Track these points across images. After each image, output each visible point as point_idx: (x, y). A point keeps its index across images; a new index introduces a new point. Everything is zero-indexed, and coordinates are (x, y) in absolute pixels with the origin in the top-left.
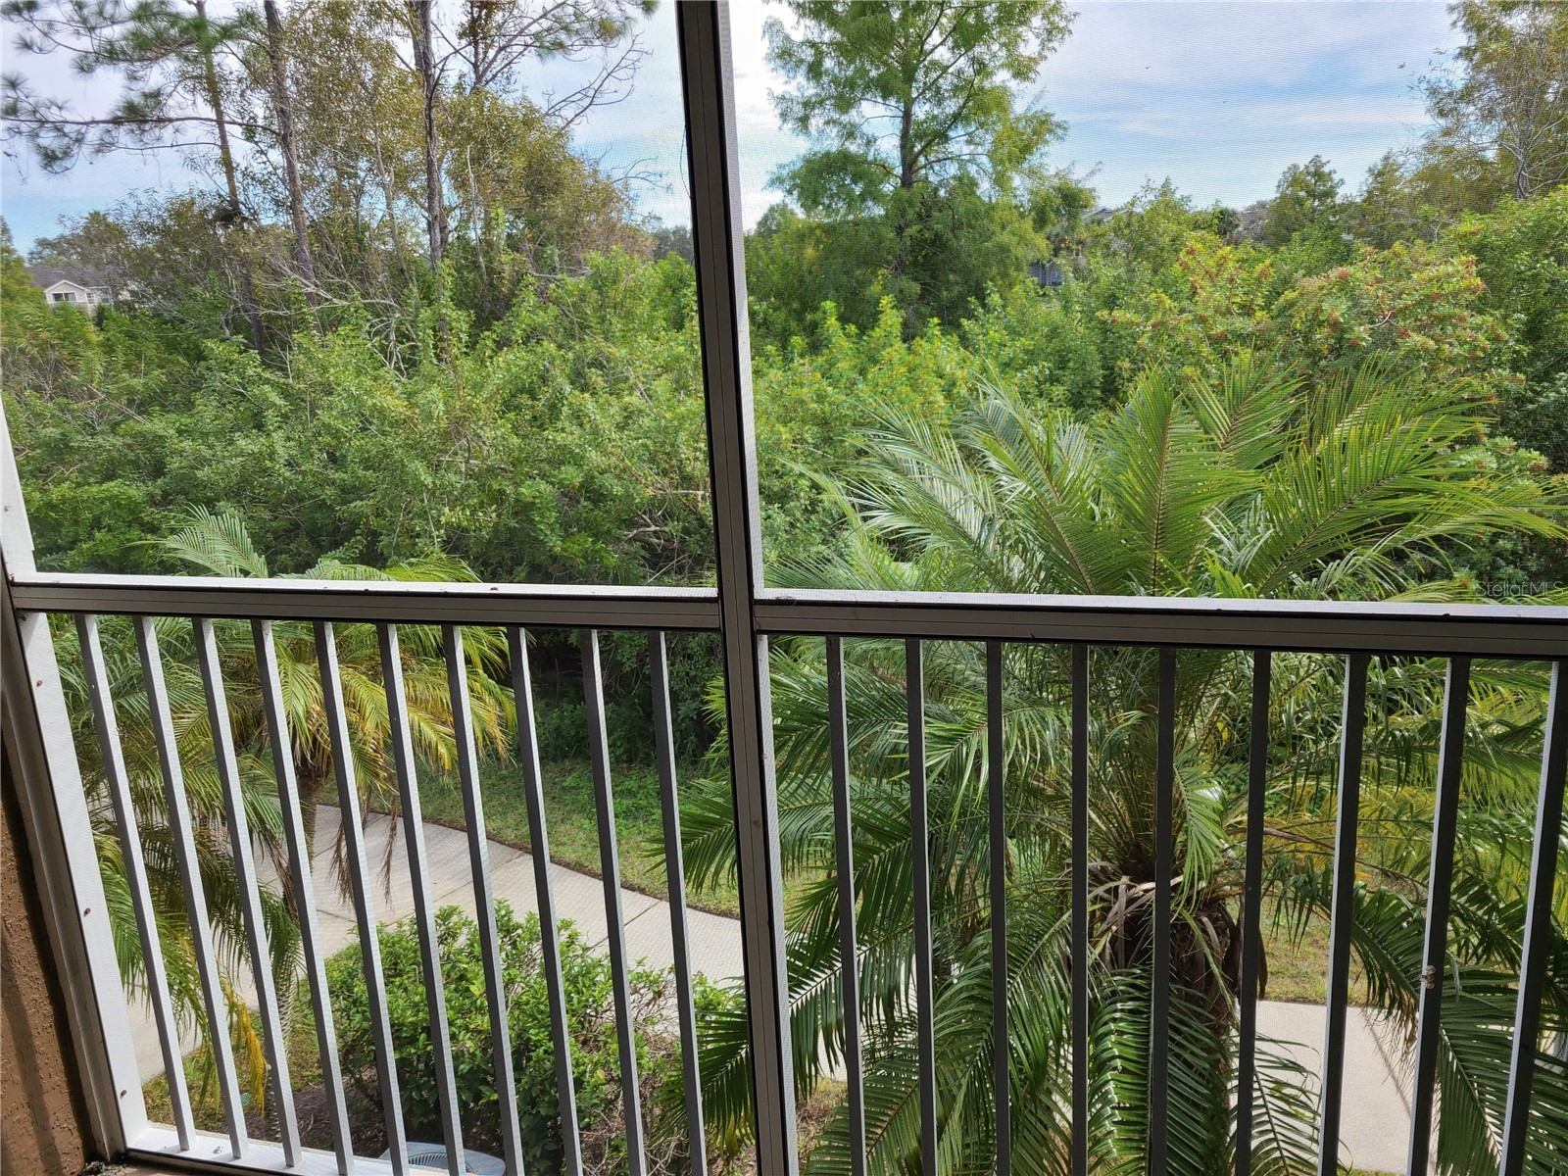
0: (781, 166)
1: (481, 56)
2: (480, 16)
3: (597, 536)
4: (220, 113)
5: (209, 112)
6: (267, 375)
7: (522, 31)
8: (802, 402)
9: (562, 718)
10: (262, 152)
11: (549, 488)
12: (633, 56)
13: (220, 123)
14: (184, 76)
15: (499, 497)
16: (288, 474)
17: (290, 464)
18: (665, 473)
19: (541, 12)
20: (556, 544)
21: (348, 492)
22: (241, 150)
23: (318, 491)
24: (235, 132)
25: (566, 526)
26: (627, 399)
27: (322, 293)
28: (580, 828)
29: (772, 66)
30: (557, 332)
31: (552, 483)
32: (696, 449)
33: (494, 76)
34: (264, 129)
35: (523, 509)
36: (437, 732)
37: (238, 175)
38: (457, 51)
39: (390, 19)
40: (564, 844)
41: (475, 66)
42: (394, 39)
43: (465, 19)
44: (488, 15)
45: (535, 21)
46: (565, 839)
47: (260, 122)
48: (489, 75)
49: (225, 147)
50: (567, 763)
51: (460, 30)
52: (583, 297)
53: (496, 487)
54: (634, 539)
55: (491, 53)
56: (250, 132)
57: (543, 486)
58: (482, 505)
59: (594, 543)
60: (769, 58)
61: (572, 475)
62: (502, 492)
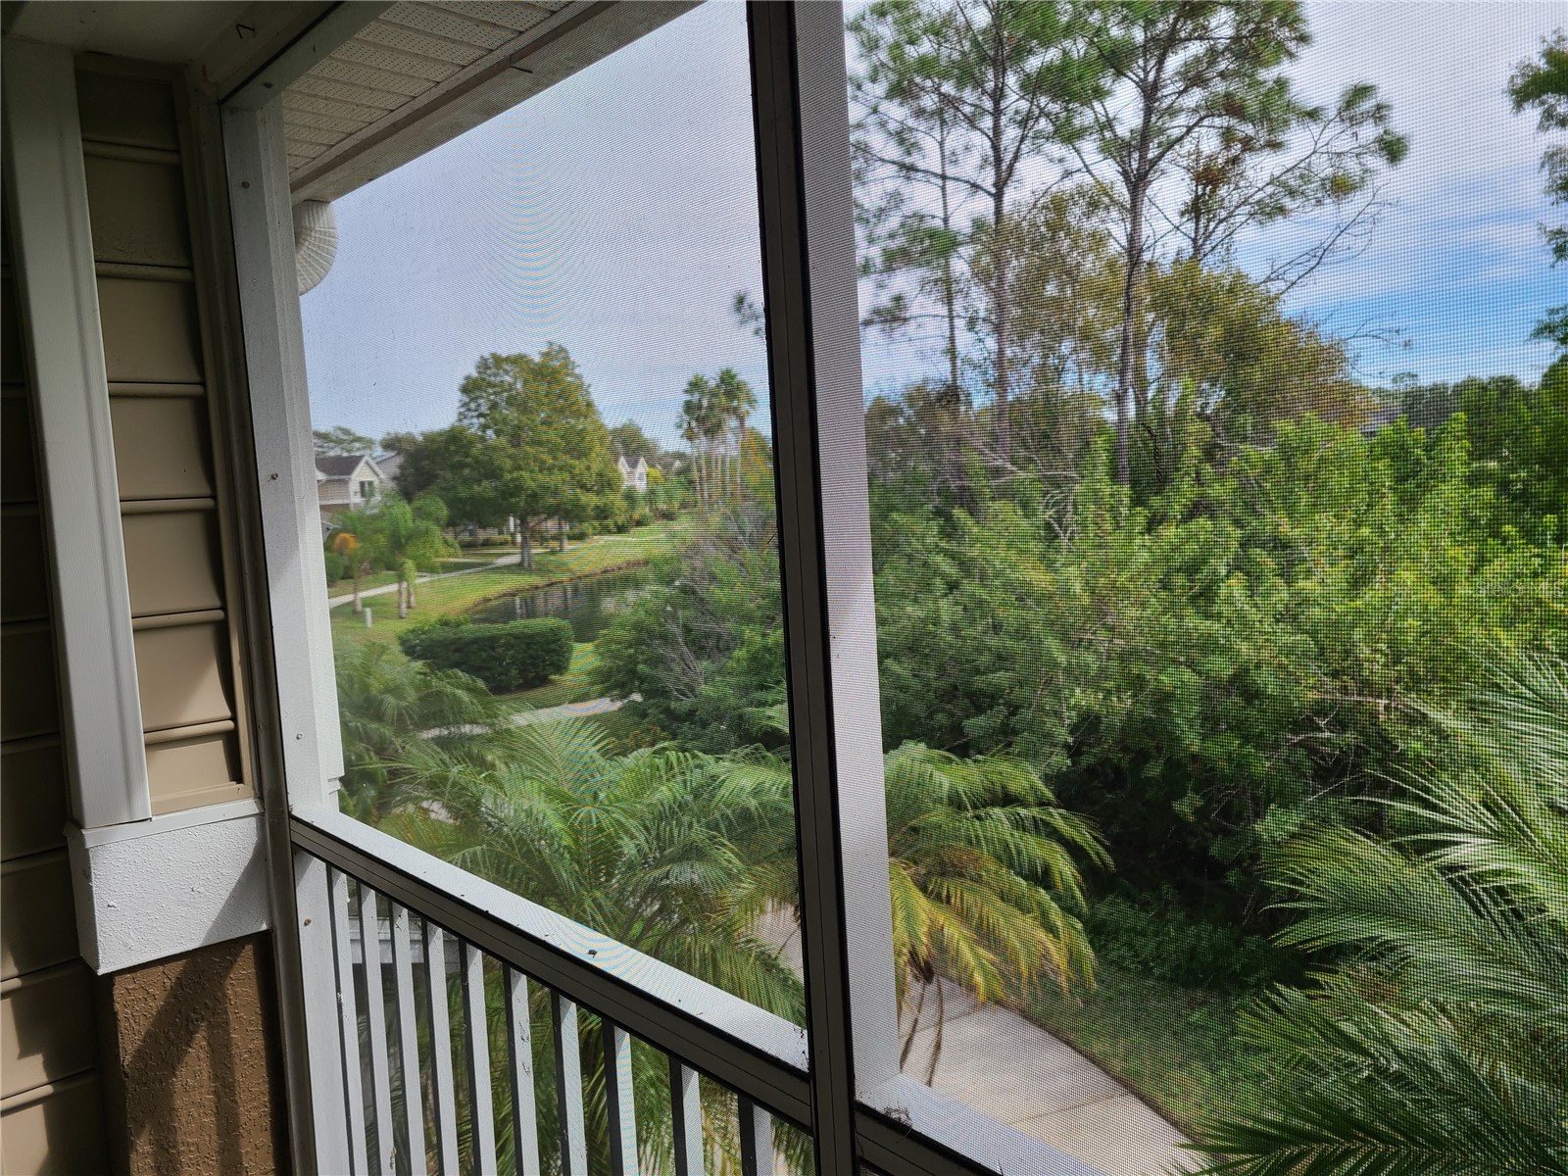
0: (1552, 312)
1: (1202, 231)
2: (1204, 194)
3: (1246, 739)
4: (950, 311)
5: (943, 310)
6: (943, 544)
7: (1246, 200)
8: (1539, 602)
9: (1199, 938)
10: (980, 340)
11: (1195, 677)
12: (1373, 209)
13: (951, 318)
14: (923, 283)
15: (1137, 683)
16: (949, 638)
17: (955, 628)
18: (1335, 674)
19: (1268, 180)
20: (1193, 742)
21: (1002, 659)
22: (964, 339)
23: (975, 656)
24: (960, 324)
25: (1210, 722)
26: (1301, 584)
27: (1009, 466)
28: (1199, 1080)
29: (1553, 197)
30: (1234, 506)
31: (1199, 673)
32: (1376, 651)
33: (1213, 248)
34: (984, 320)
35: (1163, 699)
36: (977, 956)
37: (959, 362)
38: (1177, 228)
39: (1107, 208)
40: (1175, 1096)
41: (1195, 241)
42: (1111, 226)
43: (1188, 198)
44: (1213, 191)
45: (1259, 190)
46: (1176, 1090)
47: (982, 314)
48: (1207, 248)
49: (952, 339)
50: (1200, 994)
51: (1183, 208)
52: (1268, 469)
53: (1135, 671)
54: (1300, 744)
55: (1212, 225)
56: (972, 324)
57: (1188, 675)
58: (1118, 689)
59: (1241, 746)
60: (1548, 192)
61: (1221, 667)
62: (1140, 678)
